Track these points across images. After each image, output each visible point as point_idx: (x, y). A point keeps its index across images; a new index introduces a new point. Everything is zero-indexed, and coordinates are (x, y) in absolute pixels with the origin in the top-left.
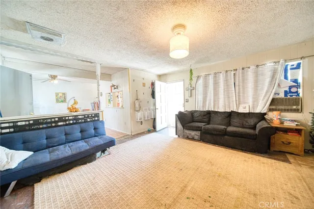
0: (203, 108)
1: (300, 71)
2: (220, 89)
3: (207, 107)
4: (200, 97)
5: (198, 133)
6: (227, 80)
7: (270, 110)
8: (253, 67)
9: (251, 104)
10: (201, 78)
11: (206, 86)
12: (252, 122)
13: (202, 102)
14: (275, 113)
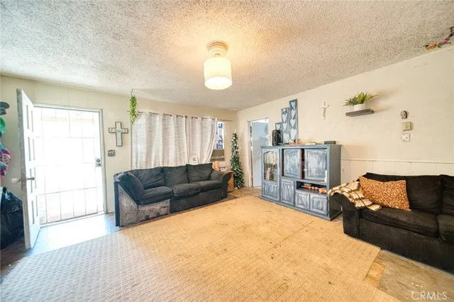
0: (146, 165)
1: (223, 129)
2: (170, 136)
3: (153, 162)
4: (141, 147)
5: (167, 203)
6: (177, 127)
7: (212, 160)
8: (200, 119)
9: (199, 156)
10: (143, 116)
11: (150, 130)
12: (207, 173)
13: (144, 155)
14: (216, 162)
